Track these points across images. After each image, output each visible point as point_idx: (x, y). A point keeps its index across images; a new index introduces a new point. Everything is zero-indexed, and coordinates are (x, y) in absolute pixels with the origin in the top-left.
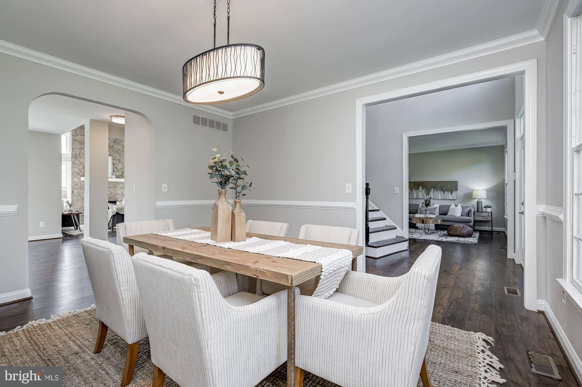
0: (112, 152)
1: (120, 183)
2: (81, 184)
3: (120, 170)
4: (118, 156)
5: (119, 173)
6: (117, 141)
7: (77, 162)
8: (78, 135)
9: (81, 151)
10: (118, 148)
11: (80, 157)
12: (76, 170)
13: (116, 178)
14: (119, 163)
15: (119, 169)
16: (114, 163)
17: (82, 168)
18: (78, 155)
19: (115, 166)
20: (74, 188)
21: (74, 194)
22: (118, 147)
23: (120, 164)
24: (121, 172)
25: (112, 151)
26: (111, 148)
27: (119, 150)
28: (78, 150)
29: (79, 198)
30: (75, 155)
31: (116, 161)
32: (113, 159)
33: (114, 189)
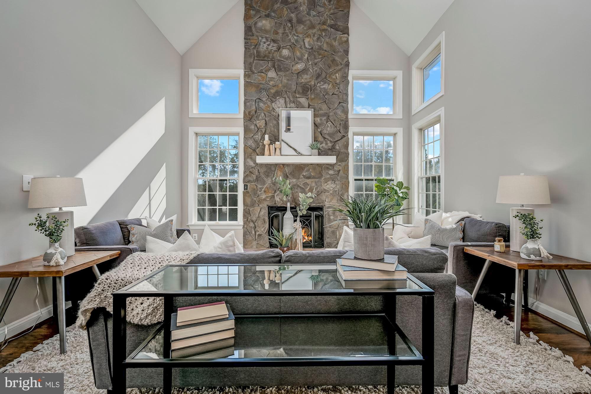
0: (314, 99)
1: (328, 166)
2: (258, 170)
3: (329, 138)
4: (324, 107)
5: (326, 144)
6: (324, 75)
7: (253, 127)
8: (253, 73)
9: (258, 105)
10: (324, 88)
11: (256, 117)
12: (250, 143)
13: (319, 154)
14: (327, 122)
15: (327, 137)
16: (317, 123)
17: (260, 138)
18: (253, 112)
19: (319, 130)
20: (247, 179)
21: (248, 192)
22: (326, 86)
23: (329, 124)
24: (331, 141)
25: (313, 97)
26: (311, 91)
27: (327, 93)
28: (254, 103)
29: (255, 199)
30: (249, 112)
31: (321, 119)
32: (315, 116)
33: (317, 180)
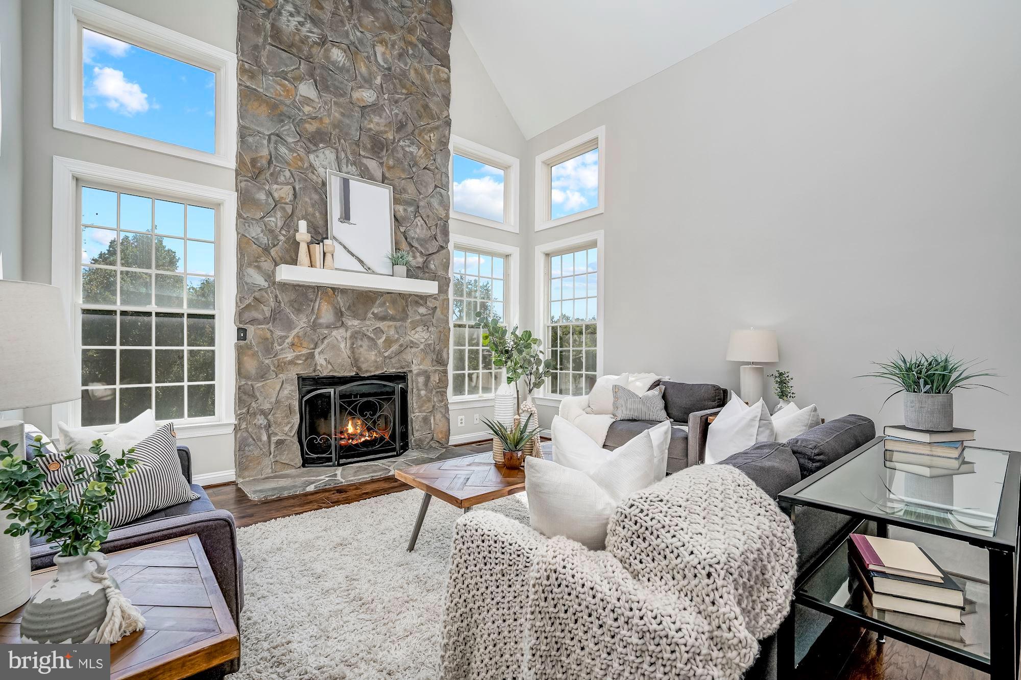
0: (393, 167)
1: (417, 299)
2: (276, 297)
3: (420, 248)
4: (411, 189)
5: (414, 257)
6: (410, 127)
7: (262, 196)
8: (264, 73)
9: (276, 148)
10: (412, 153)
11: (272, 175)
12: (255, 231)
13: (408, 275)
14: (415, 217)
15: (415, 244)
16: (398, 216)
17: (280, 224)
18: (264, 162)
19: (402, 229)
20: (247, 316)
21: (249, 347)
22: (413, 149)
23: (419, 221)
24: (421, 253)
25: (391, 163)
26: (387, 151)
27: (416, 164)
28: (265, 142)
29: (267, 361)
30: (254, 161)
31: (405, 210)
32: (396, 201)
33: (398, 324)
